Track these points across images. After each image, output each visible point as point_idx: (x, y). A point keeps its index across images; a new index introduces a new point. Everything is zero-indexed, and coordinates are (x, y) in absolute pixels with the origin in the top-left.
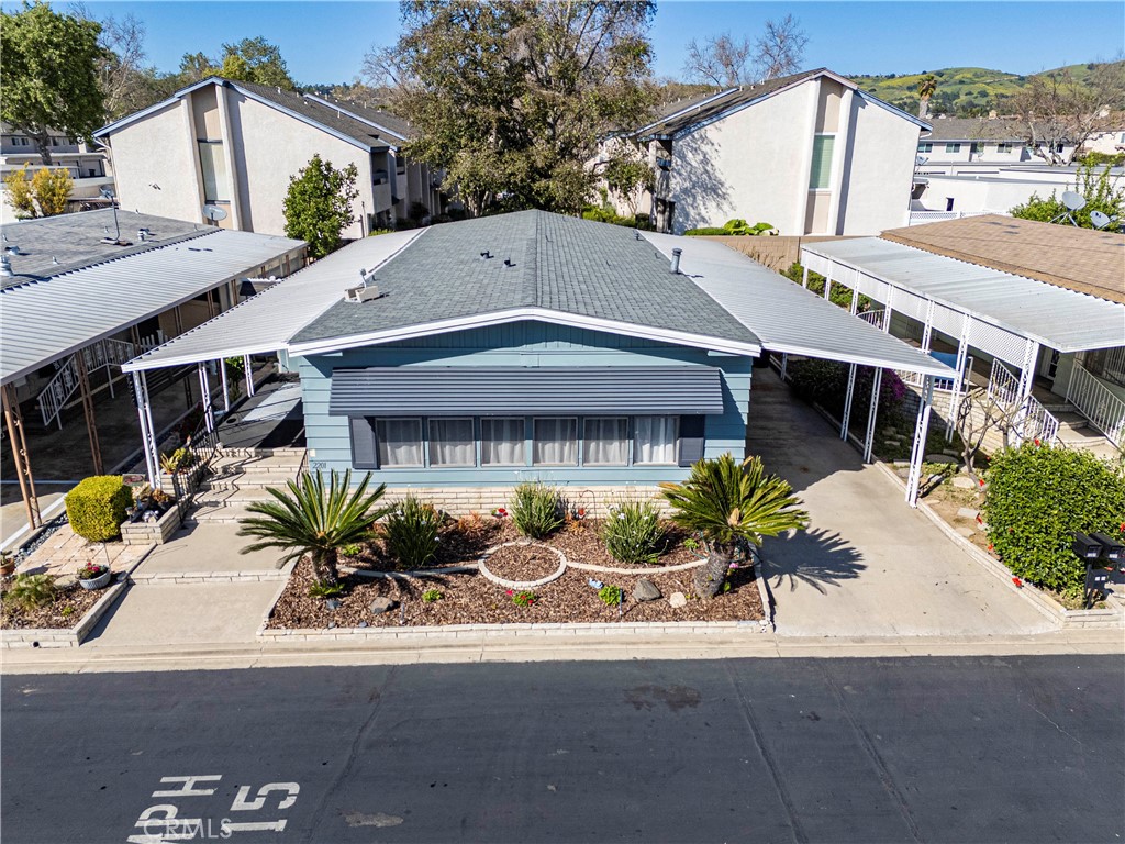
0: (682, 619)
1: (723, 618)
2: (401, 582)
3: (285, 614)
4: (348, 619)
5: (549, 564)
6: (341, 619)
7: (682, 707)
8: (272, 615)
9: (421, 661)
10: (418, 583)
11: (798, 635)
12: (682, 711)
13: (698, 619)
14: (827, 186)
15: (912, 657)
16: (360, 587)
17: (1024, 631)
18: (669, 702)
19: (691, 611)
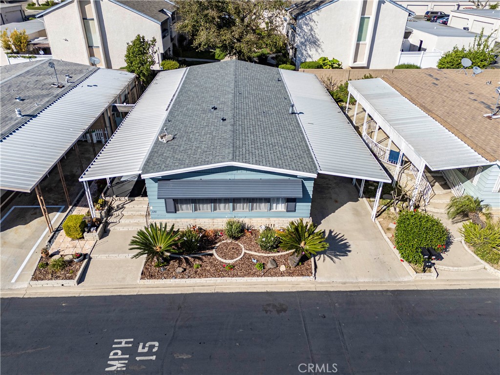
0: (284, 276)
1: (298, 275)
2: (186, 259)
3: (146, 274)
4: (168, 276)
5: (238, 251)
6: (166, 276)
7: (281, 312)
8: (142, 274)
9: (194, 292)
10: (192, 260)
11: (323, 281)
12: (281, 314)
13: (289, 276)
14: (365, 40)
15: (360, 291)
16: (172, 262)
17: (401, 279)
18: (277, 310)
19: (287, 273)
